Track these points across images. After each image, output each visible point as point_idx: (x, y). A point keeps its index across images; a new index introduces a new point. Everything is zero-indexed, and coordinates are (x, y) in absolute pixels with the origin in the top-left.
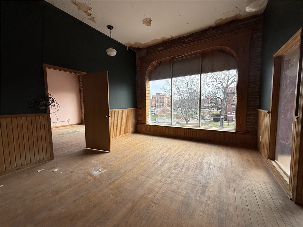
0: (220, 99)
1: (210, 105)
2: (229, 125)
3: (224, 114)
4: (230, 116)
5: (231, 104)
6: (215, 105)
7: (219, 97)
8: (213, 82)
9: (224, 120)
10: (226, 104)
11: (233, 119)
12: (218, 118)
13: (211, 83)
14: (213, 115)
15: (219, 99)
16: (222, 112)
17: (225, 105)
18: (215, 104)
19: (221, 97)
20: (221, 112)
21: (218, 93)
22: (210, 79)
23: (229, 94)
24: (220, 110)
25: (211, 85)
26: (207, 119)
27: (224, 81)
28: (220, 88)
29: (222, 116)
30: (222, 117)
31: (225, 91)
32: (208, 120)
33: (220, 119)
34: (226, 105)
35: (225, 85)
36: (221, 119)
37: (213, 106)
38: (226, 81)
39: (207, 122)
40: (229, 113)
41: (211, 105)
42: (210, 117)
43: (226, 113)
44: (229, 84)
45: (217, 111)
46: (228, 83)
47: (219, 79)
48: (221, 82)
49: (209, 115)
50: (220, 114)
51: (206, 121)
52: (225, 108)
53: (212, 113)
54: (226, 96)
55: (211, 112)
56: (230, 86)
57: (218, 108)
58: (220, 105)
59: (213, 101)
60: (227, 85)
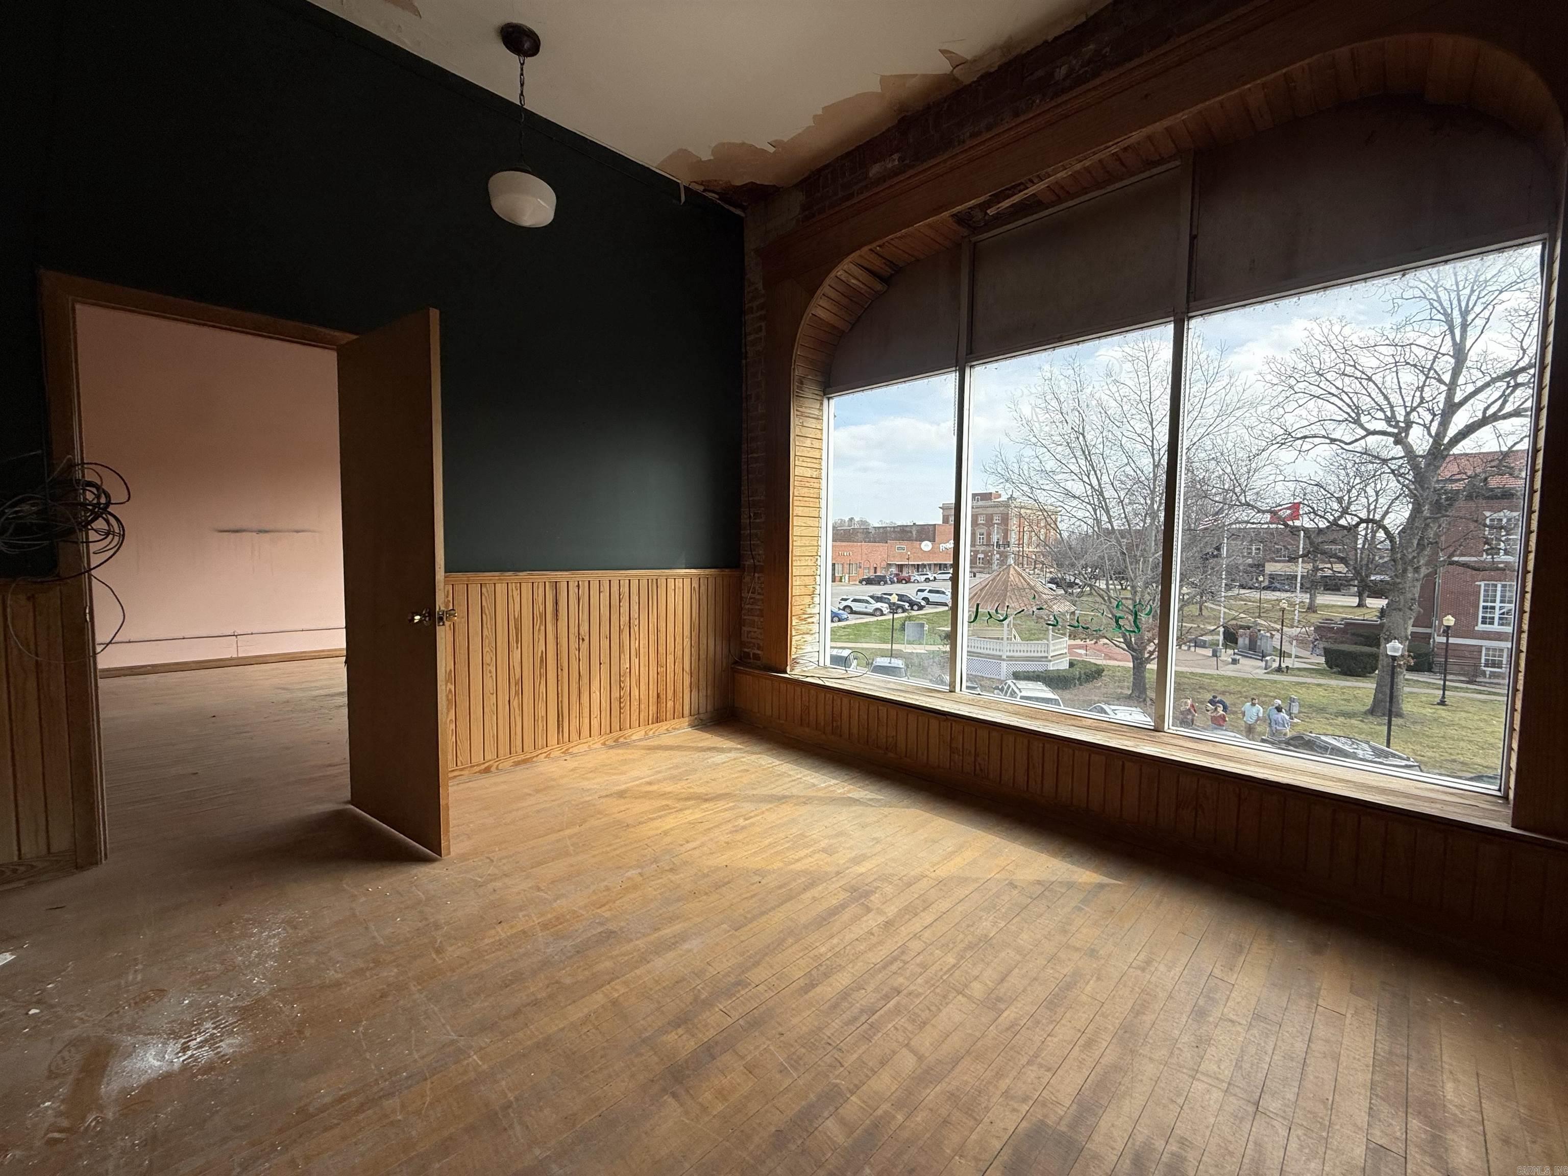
0: (1381, 535)
1: (1310, 566)
2: (1442, 703)
3: (1410, 629)
4: (1451, 640)
5: (1465, 565)
6: (1340, 567)
7: (1373, 521)
8: (1330, 426)
9: (1410, 669)
10: (1427, 564)
11: (1477, 666)
12: (1362, 654)
13: (1316, 429)
14: (1323, 630)
15: (1374, 533)
16: (1397, 617)
17: (1417, 570)
18: (1342, 560)
19: (1391, 516)
20: (1383, 613)
21: (1370, 491)
22: (1311, 404)
23: (1453, 497)
24: (1382, 603)
25: (1317, 440)
26: (1282, 654)
27: (1414, 416)
28: (1385, 461)
29: (1396, 644)
30: (1395, 648)
31: (1420, 478)
32: (1287, 662)
33: (1375, 657)
34: (1424, 571)
35: (1419, 440)
36: (1383, 662)
37: (1329, 573)
38: (1428, 417)
39: (1279, 670)
40: (1449, 620)
41: (1316, 569)
42: (1301, 642)
43: (1424, 620)
44: (1452, 431)
45: (1359, 605)
46: (1445, 424)
47: (1380, 399)
48: (1388, 420)
49: (1295, 631)
50: (1382, 626)
51: (1275, 665)
52: (1417, 592)
53: (1315, 618)
54: (1426, 513)
55: (1312, 608)
56: (1466, 446)
57: (1368, 589)
58: (1381, 569)
59: (1333, 542)
60: (1438, 438)
